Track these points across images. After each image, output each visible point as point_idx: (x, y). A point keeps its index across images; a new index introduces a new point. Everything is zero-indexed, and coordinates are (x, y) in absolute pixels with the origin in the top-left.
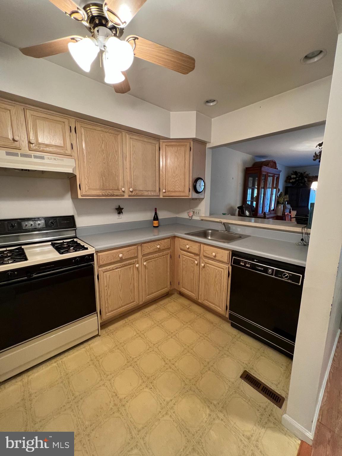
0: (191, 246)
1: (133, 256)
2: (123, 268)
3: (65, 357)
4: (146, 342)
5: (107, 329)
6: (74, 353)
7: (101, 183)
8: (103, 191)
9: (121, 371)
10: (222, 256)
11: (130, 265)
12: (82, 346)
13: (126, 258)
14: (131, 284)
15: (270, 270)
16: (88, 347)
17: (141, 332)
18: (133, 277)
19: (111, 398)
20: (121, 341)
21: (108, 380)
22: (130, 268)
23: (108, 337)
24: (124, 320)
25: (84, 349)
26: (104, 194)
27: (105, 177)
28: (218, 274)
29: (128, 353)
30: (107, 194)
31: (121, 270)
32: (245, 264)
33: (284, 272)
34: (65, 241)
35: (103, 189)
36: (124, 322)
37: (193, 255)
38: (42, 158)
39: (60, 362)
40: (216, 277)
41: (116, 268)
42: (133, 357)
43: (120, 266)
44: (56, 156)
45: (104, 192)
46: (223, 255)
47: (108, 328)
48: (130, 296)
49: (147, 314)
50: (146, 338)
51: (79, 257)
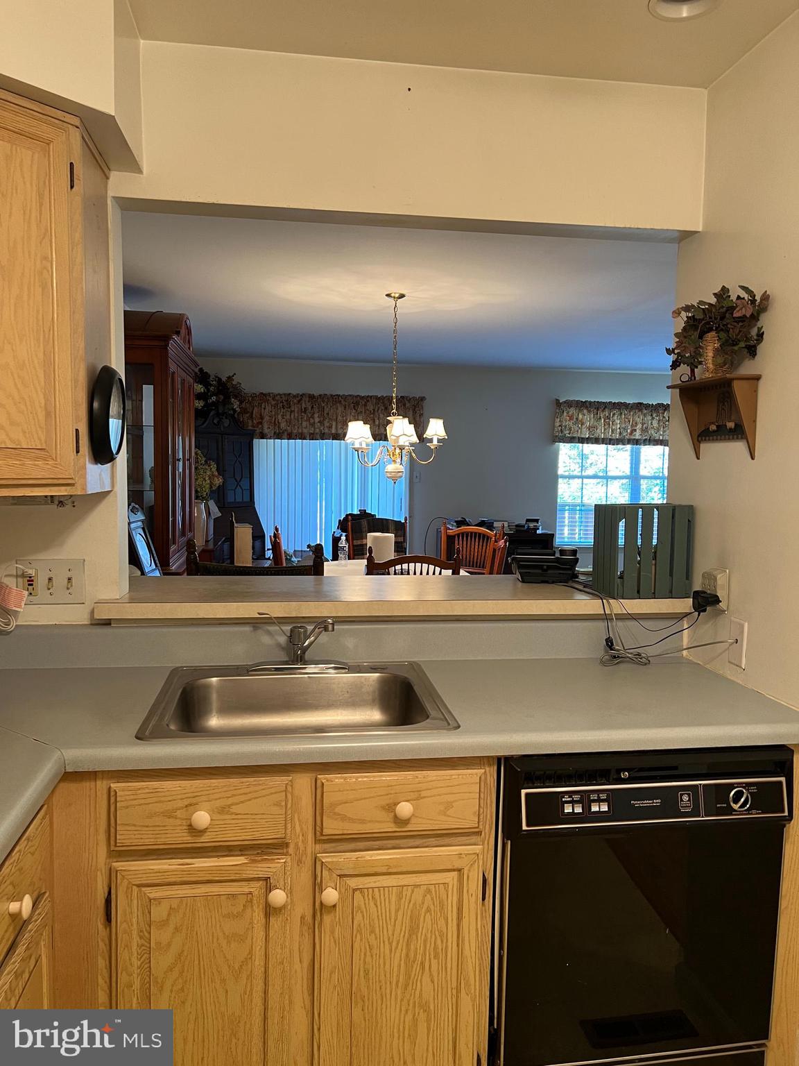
0: (223, 810)
10: (449, 805)
15: (685, 798)
28: (428, 910)
32: (587, 808)
33: (732, 786)
37: (241, 860)
40: (413, 930)
46: (450, 798)
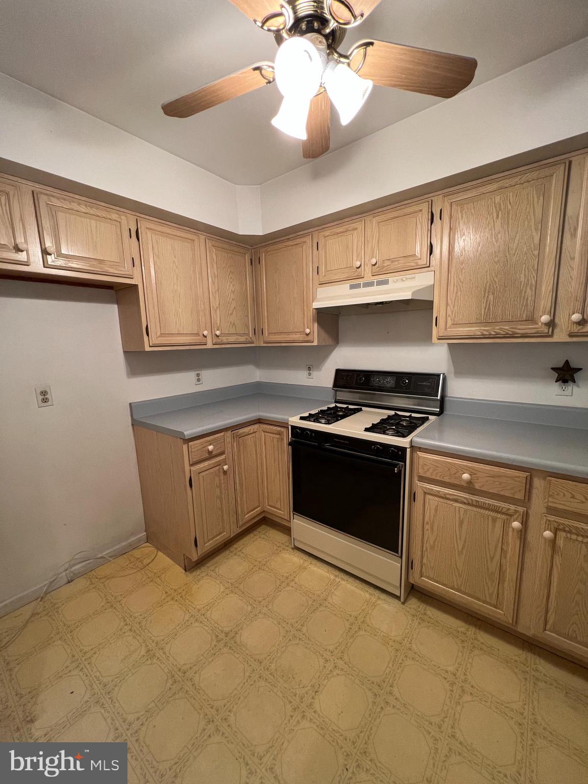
1: (507, 494)
2: (475, 509)
3: (347, 581)
4: (445, 709)
5: (425, 606)
6: (356, 587)
7: (483, 310)
8: (485, 326)
9: (357, 681)
11: (497, 512)
12: (372, 590)
13: (482, 489)
14: (492, 559)
16: (375, 599)
17: (465, 681)
18: (500, 544)
19: (310, 685)
20: (414, 646)
21: (335, 663)
22: (494, 520)
23: (410, 618)
24: (467, 626)
25: (368, 596)
26: (485, 333)
27: (493, 294)
29: (397, 675)
30: (495, 332)
31: (466, 511)
34: (414, 415)
35: (487, 323)
36: (463, 629)
38: (386, 282)
39: (339, 580)
41: (456, 501)
42: (395, 691)
43: (465, 501)
44: (404, 274)
45: (486, 330)
47: (428, 607)
48: (485, 583)
49: (533, 673)
50: (458, 703)
51: (381, 444)
